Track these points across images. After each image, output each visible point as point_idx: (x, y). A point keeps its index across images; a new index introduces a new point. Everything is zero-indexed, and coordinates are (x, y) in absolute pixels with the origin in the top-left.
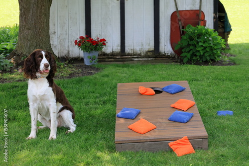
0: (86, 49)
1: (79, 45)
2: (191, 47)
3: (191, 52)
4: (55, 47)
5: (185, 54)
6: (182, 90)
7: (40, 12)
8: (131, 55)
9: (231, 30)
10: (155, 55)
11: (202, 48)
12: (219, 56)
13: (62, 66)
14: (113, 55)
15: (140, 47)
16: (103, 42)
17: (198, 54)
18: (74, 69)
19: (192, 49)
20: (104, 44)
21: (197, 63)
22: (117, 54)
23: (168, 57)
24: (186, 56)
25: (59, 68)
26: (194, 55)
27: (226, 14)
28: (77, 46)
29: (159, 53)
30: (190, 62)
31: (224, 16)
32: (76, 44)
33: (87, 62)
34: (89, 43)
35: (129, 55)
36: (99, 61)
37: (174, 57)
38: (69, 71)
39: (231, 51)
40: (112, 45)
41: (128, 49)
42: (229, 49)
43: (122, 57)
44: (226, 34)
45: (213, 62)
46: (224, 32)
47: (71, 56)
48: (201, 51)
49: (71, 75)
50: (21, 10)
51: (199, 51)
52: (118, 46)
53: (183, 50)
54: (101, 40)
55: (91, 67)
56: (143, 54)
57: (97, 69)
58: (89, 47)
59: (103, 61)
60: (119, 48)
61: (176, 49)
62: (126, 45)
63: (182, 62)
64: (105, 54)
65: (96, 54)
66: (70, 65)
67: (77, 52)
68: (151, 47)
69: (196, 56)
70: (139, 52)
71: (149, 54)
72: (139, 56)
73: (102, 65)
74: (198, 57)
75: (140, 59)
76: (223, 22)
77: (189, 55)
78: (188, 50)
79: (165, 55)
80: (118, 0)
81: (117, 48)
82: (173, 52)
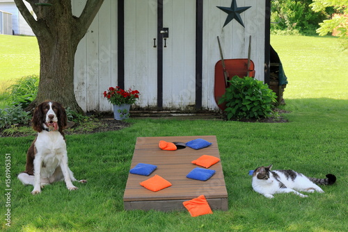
0: (116, 102)
1: (109, 97)
2: (237, 101)
3: (237, 107)
4: (84, 99)
5: (230, 109)
6: (208, 146)
7: (64, 59)
8: (169, 110)
9: (287, 83)
10: (197, 110)
11: (249, 102)
12: (268, 112)
13: (86, 120)
14: (148, 110)
15: (180, 101)
16: (136, 94)
17: (244, 109)
18: (100, 124)
19: (237, 104)
20: (137, 97)
21: (243, 120)
22: (153, 109)
23: (212, 112)
24: (231, 112)
25: (82, 121)
26: (240, 110)
27: (281, 64)
28: (106, 98)
29: (202, 108)
30: (234, 118)
31: (278, 67)
32: (105, 96)
33: (117, 117)
34: (120, 95)
35: (166, 109)
36: (131, 116)
37: (219, 112)
38: (94, 125)
39: (286, 108)
40: (147, 98)
41: (166, 103)
42: (284, 105)
43: (158, 111)
44: (280, 87)
45: (262, 118)
46: (279, 85)
47: (101, 110)
48: (248, 106)
49: (95, 130)
51: (245, 106)
52: (154, 100)
53: (228, 105)
54: (133, 92)
55: (120, 122)
56: (183, 109)
57: (127, 124)
58: (119, 100)
59: (137, 116)
60: (156, 102)
61: (220, 103)
62: (164, 98)
63: (225, 118)
64: (139, 108)
65: (127, 107)
66: (96, 119)
67: (107, 105)
68: (193, 101)
69: (242, 111)
70: (178, 107)
71: (189, 109)
72: (179, 111)
73: (133, 120)
74: (244, 113)
75: (180, 114)
76: (278, 73)
77: (234, 111)
78: (232, 104)
79: (208, 110)
80: (155, 46)
81: (153, 102)
82: (217, 107)
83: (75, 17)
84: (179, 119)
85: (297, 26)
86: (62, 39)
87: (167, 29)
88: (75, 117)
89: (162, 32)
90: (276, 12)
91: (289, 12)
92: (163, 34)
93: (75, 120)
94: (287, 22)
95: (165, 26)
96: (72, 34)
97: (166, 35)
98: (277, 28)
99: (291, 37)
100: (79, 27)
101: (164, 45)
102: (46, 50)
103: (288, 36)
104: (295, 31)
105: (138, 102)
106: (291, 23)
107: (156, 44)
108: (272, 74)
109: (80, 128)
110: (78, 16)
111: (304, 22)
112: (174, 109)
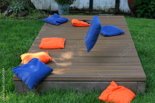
2: (144, 5)
3: (144, 9)
5: (139, 10)
8: (97, 11)
11: (153, 6)
14: (83, 10)
15: (105, 5)
17: (149, 11)
19: (144, 7)
21: (148, 17)
22: (87, 10)
24: (140, 12)
26: (146, 11)
29: (119, 11)
30: (142, 16)
35: (95, 10)
37: (131, 14)
40: (83, 3)
41: (95, 6)
43: (90, 12)
48: (152, 9)
51: (150, 8)
52: (87, 4)
53: (138, 8)
56: (106, 11)
60: (88, 5)
61: (132, 6)
63: (136, 16)
65: (67, 7)
68: (113, 5)
69: (148, 12)
70: (103, 9)
71: (111, 11)
72: (103, 12)
74: (149, 13)
75: (104, 14)
77: (142, 12)
78: (141, 7)
79: (123, 12)
82: (130, 10)
88: (26, 9)
93: (26, 11)
109: (28, 16)
112: (101, 11)
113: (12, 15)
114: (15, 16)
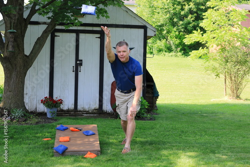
0: (48, 106)
1: (44, 104)
4: (27, 104)
7: (19, 81)
8: (82, 112)
9: (159, 95)
10: (100, 113)
13: (31, 117)
14: (68, 111)
15: (89, 106)
16: (61, 102)
18: (39, 119)
22: (72, 111)
23: (109, 114)
25: (29, 118)
28: (42, 104)
29: (102, 111)
31: (153, 85)
32: (42, 102)
33: (49, 116)
34: (51, 102)
35: (80, 111)
36: (57, 116)
37: (113, 114)
38: (36, 120)
39: (158, 111)
40: (68, 104)
41: (80, 107)
42: (157, 109)
43: (75, 113)
46: (153, 97)
47: (37, 111)
49: (37, 123)
50: (5, 78)
54: (59, 100)
55: (51, 119)
56: (90, 112)
57: (56, 120)
58: (51, 105)
59: (61, 115)
60: (73, 106)
62: (78, 104)
64: (62, 110)
65: (55, 110)
66: (37, 117)
67: (42, 108)
68: (97, 106)
70: (88, 110)
71: (95, 111)
72: (87, 112)
73: (59, 118)
75: (88, 115)
76: (153, 89)
80: (73, 71)
81: (72, 107)
83: (26, 56)
84: (87, 118)
85: (181, 50)
86: (18, 69)
87: (82, 60)
88: (25, 115)
89: (78, 62)
90: (165, 40)
91: (174, 39)
92: (78, 64)
93: (25, 117)
94: (173, 47)
95: (80, 58)
96: (24, 66)
97: (81, 64)
98: (166, 52)
99: (176, 58)
100: (28, 61)
101: (79, 70)
102: (9, 75)
103: (174, 58)
104: (179, 54)
105: (62, 106)
106: (176, 48)
107: (74, 70)
108: (149, 90)
109: (28, 122)
110: (28, 55)
111: (185, 48)
112: (85, 111)
113: (15, 121)
114: (17, 121)
